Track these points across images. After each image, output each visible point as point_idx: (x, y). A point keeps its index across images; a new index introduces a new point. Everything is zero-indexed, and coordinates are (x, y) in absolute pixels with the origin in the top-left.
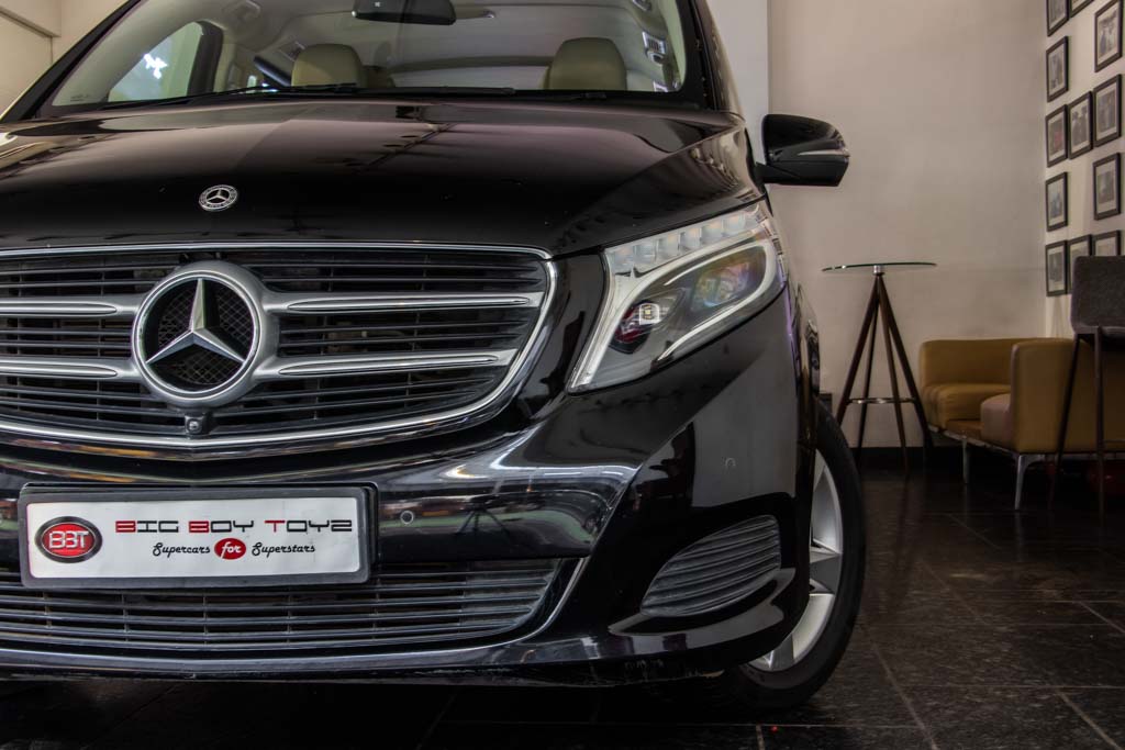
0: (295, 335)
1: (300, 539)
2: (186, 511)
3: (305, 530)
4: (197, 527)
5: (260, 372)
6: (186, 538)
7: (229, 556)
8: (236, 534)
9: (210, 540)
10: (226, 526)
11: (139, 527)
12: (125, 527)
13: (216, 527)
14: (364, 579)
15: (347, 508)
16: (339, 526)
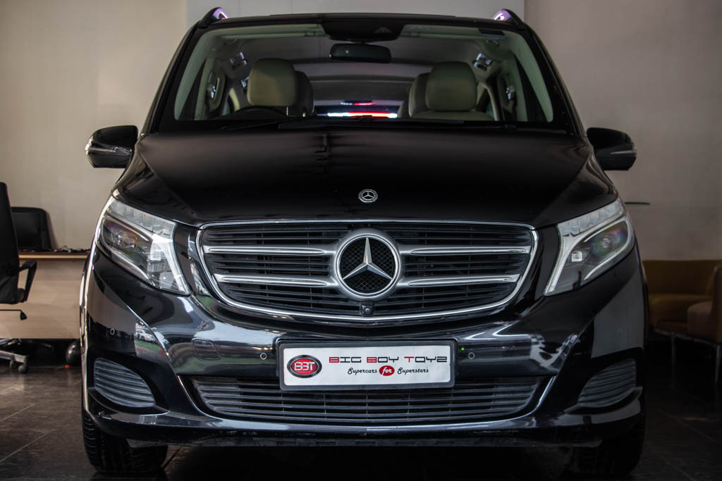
0: (413, 266)
1: (421, 366)
2: (365, 352)
3: (424, 361)
4: (370, 360)
5: (400, 284)
6: (364, 365)
7: (385, 374)
8: (390, 363)
9: (377, 366)
10: (385, 360)
11: (341, 360)
12: (333, 360)
13: (380, 360)
14: (452, 386)
15: (445, 351)
16: (441, 359)
